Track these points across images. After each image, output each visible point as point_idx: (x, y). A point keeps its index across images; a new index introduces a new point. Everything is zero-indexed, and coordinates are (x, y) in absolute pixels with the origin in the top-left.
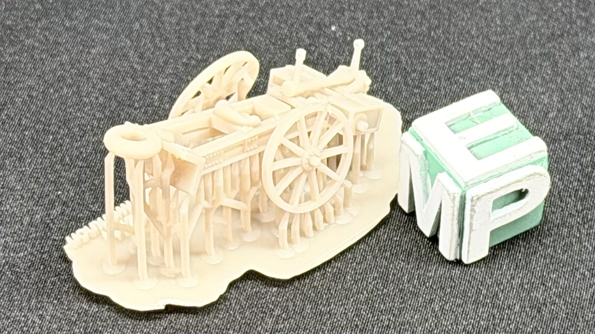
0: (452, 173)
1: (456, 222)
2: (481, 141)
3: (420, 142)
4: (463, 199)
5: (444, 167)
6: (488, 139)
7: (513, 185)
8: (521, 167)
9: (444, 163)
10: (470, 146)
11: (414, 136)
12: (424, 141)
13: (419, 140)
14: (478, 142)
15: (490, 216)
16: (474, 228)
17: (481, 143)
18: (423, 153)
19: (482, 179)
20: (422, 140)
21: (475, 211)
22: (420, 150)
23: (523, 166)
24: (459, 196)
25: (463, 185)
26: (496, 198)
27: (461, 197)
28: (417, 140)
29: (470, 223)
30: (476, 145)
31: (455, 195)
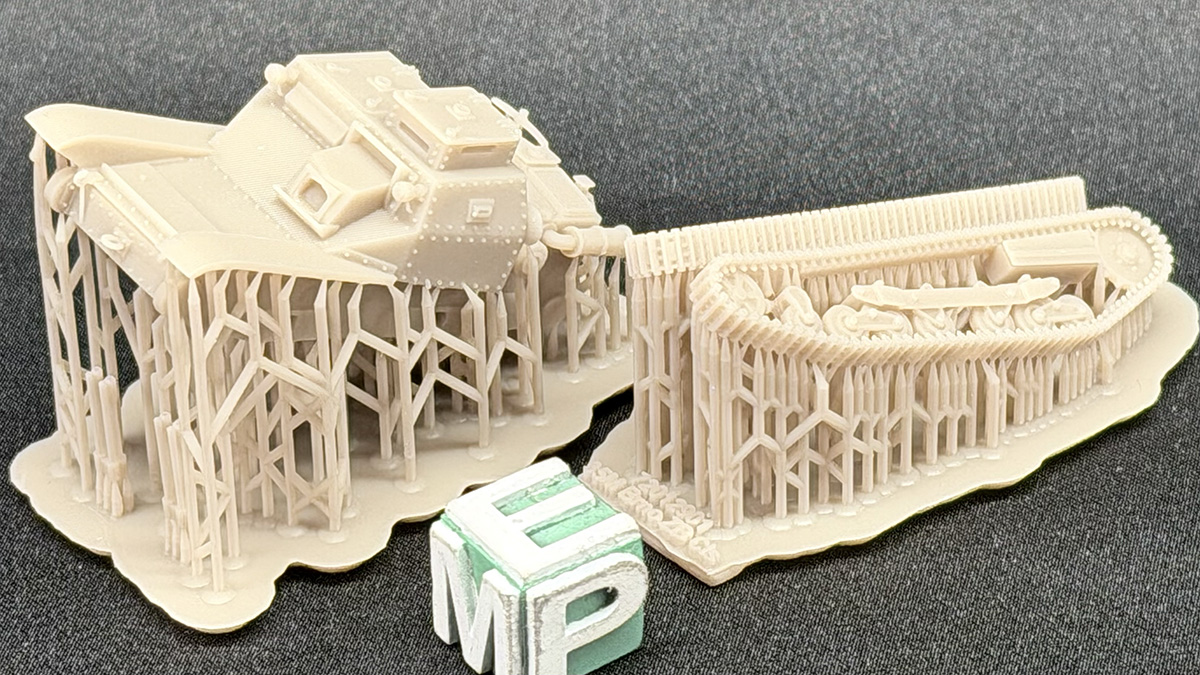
0: (505, 569)
1: (515, 641)
2: (545, 524)
3: (458, 533)
4: (523, 603)
5: (494, 563)
6: (555, 521)
7: (594, 581)
8: (603, 555)
9: (494, 557)
10: (529, 531)
11: (449, 525)
12: (464, 532)
13: (456, 529)
14: (540, 526)
15: (564, 629)
16: (543, 647)
17: (544, 528)
18: (462, 547)
19: (549, 574)
20: (460, 529)
21: (541, 621)
22: (458, 544)
23: (607, 554)
24: (517, 600)
25: (521, 583)
26: (570, 600)
27: (520, 602)
28: (454, 530)
29: (536, 641)
30: (539, 530)
31: (511, 598)
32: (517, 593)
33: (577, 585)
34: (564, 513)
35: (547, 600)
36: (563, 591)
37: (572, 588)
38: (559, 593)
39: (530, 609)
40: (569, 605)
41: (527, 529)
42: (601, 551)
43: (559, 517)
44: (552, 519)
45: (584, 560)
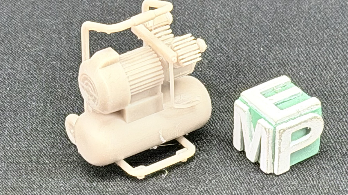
2: (282, 101)
3: (247, 105)
4: (275, 132)
5: (262, 116)
8: (306, 114)
11: (242, 101)
14: (280, 102)
15: (290, 144)
16: (281, 151)
17: (282, 103)
18: (248, 110)
19: (285, 120)
21: (281, 140)
22: (246, 108)
23: (308, 113)
24: (272, 131)
25: (274, 124)
26: (293, 131)
28: (245, 103)
29: (279, 148)
30: (279, 104)
31: (269, 130)
32: (272, 128)
33: (297, 125)
34: (290, 97)
35: (284, 131)
36: (291, 128)
37: (294, 126)
38: (289, 128)
39: (277, 134)
40: (293, 133)
41: (275, 103)
42: (305, 112)
43: (288, 98)
44: (285, 99)
45: (299, 115)
